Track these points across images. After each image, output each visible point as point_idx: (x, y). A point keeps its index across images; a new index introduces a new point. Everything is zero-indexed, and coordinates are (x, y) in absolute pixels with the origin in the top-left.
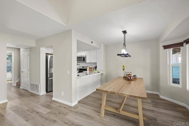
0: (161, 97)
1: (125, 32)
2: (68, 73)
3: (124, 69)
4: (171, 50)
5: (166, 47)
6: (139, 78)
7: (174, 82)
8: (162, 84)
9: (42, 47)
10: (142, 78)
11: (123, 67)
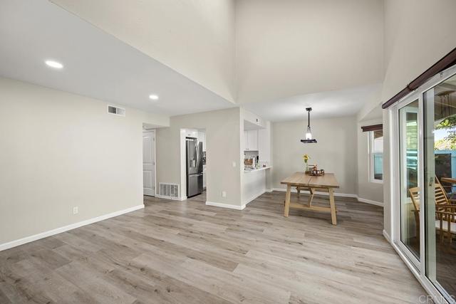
0: (360, 199)
1: (309, 109)
2: (234, 165)
3: (306, 161)
4: (372, 133)
5: (365, 129)
6: (329, 174)
7: (376, 178)
8: (361, 181)
9: (184, 128)
10: (333, 174)
11: (306, 157)
